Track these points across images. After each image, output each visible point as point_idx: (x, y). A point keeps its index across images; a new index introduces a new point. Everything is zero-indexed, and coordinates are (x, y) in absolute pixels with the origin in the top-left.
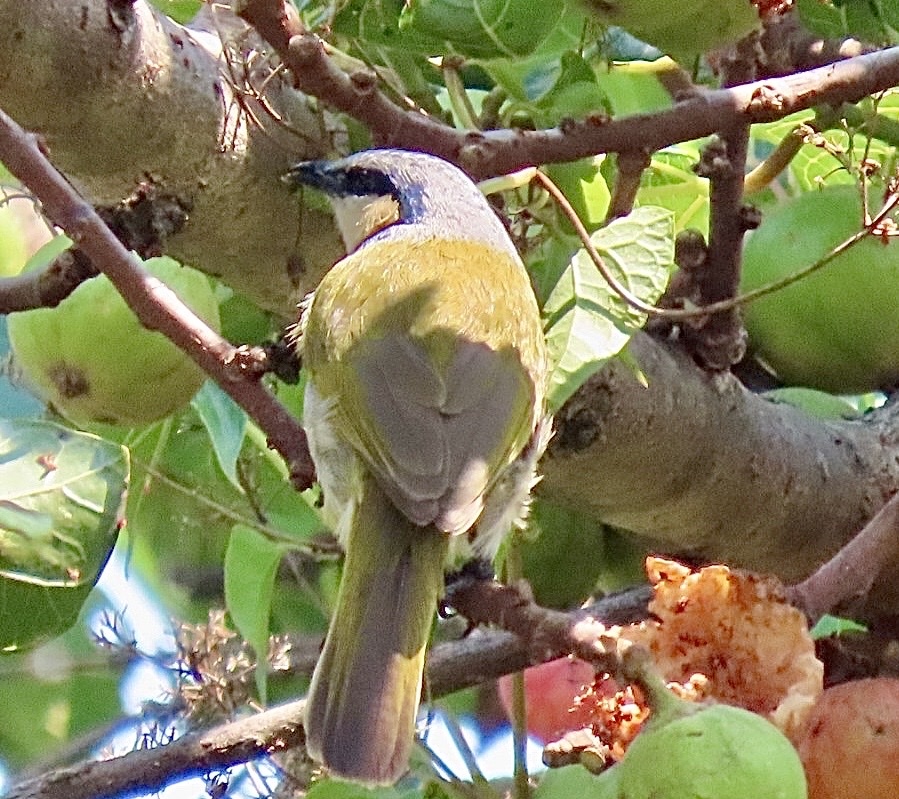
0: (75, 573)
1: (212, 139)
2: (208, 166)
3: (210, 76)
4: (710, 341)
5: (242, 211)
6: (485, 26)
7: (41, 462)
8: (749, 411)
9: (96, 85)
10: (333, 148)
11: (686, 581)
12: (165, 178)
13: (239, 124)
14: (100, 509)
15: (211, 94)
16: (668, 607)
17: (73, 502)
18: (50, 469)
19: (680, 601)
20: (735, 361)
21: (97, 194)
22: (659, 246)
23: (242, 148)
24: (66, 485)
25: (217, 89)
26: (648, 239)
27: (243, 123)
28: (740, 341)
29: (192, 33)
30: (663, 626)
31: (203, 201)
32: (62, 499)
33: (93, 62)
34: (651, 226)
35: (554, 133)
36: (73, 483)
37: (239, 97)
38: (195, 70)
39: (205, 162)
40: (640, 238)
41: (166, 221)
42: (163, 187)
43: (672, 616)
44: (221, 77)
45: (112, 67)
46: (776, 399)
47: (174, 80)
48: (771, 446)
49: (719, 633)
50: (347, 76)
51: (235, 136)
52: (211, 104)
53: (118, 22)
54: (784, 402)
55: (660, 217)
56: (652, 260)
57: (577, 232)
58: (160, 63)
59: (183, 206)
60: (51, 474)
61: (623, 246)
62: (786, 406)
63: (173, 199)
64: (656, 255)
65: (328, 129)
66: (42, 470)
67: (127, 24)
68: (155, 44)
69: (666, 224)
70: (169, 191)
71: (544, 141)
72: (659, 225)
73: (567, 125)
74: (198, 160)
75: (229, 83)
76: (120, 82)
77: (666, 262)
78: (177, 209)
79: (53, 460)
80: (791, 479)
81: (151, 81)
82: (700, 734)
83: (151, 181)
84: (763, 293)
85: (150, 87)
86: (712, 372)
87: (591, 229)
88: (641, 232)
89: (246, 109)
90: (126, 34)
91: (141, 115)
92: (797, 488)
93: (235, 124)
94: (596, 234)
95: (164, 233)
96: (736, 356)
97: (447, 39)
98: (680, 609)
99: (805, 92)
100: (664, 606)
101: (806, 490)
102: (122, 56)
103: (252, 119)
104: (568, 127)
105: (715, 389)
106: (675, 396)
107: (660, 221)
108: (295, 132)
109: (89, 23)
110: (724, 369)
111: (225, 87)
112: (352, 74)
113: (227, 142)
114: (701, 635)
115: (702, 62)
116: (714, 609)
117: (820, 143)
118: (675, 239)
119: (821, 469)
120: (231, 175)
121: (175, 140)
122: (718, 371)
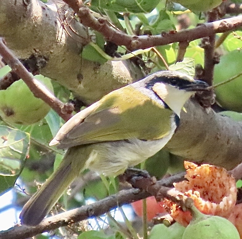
0: (13, 172)
1: (54, 38)
2: (53, 47)
3: (54, 19)
4: (204, 98)
5: (63, 60)
6: (137, 3)
7: (3, 138)
8: (216, 119)
9: (19, 22)
10: (91, 41)
11: (196, 169)
12: (40, 50)
13: (62, 33)
14: (21, 152)
15: (54, 24)
16: (191, 176)
17: (13, 150)
18: (5, 140)
19: (194, 175)
20: (212, 104)
21: (19, 55)
22: (190, 70)
23: (63, 41)
24: (11, 145)
25: (56, 23)
26: (187, 68)
27: (64, 33)
28: (213, 98)
29: (48, 6)
30: (190, 182)
31: (52, 57)
32: (9, 149)
33: (18, 15)
34: (187, 63)
35: (160, 36)
36: (12, 144)
37: (63, 25)
38: (49, 17)
39: (52, 45)
40: (184, 67)
41: (41, 64)
42: (39, 53)
43: (192, 179)
44: (57, 19)
45: (24, 17)
46: (224, 115)
47: (43, 20)
48: (223, 129)
49: (206, 185)
50: (97, 19)
51: (61, 37)
52: (54, 27)
53: (26, 3)
54: (226, 116)
55: (190, 61)
56: (188, 74)
57: (165, 66)
58: (39, 15)
59: (45, 59)
60: (6, 142)
61: (179, 70)
62: (227, 117)
63: (43, 57)
64: (189, 72)
65: (90, 35)
66: (3, 141)
67: (28, 4)
68: (37, 10)
69: (192, 63)
70: (41, 54)
71: (156, 39)
72: (190, 63)
73: (163, 34)
74: (50, 45)
75: (59, 21)
76: (26, 21)
77: (192, 75)
78: (44, 60)
79: (7, 137)
80: (229, 140)
81: (36, 21)
82: (209, 225)
83: (36, 51)
84: (222, 84)
85: (36, 23)
86: (205, 107)
87: (169, 65)
88: (184, 66)
89: (65, 29)
90: (28, 6)
91: (33, 31)
92: (231, 143)
93: (61, 33)
94: (170, 66)
95: (40, 67)
96: (213, 102)
97: (126, 7)
98: (194, 177)
99: (236, 23)
100: (189, 176)
101: (234, 143)
102: (27, 13)
103: (67, 32)
104: (164, 34)
105: (206, 113)
106: (194, 115)
107: (190, 62)
108: (79, 36)
109: (17, 3)
110: (209, 106)
111: (58, 22)
112: (98, 19)
113: (59, 39)
114: (201, 185)
115: (202, 13)
116: (205, 178)
117: (239, 38)
118: (195, 67)
119: (238, 136)
120: (60, 49)
121: (43, 38)
122: (207, 107)
